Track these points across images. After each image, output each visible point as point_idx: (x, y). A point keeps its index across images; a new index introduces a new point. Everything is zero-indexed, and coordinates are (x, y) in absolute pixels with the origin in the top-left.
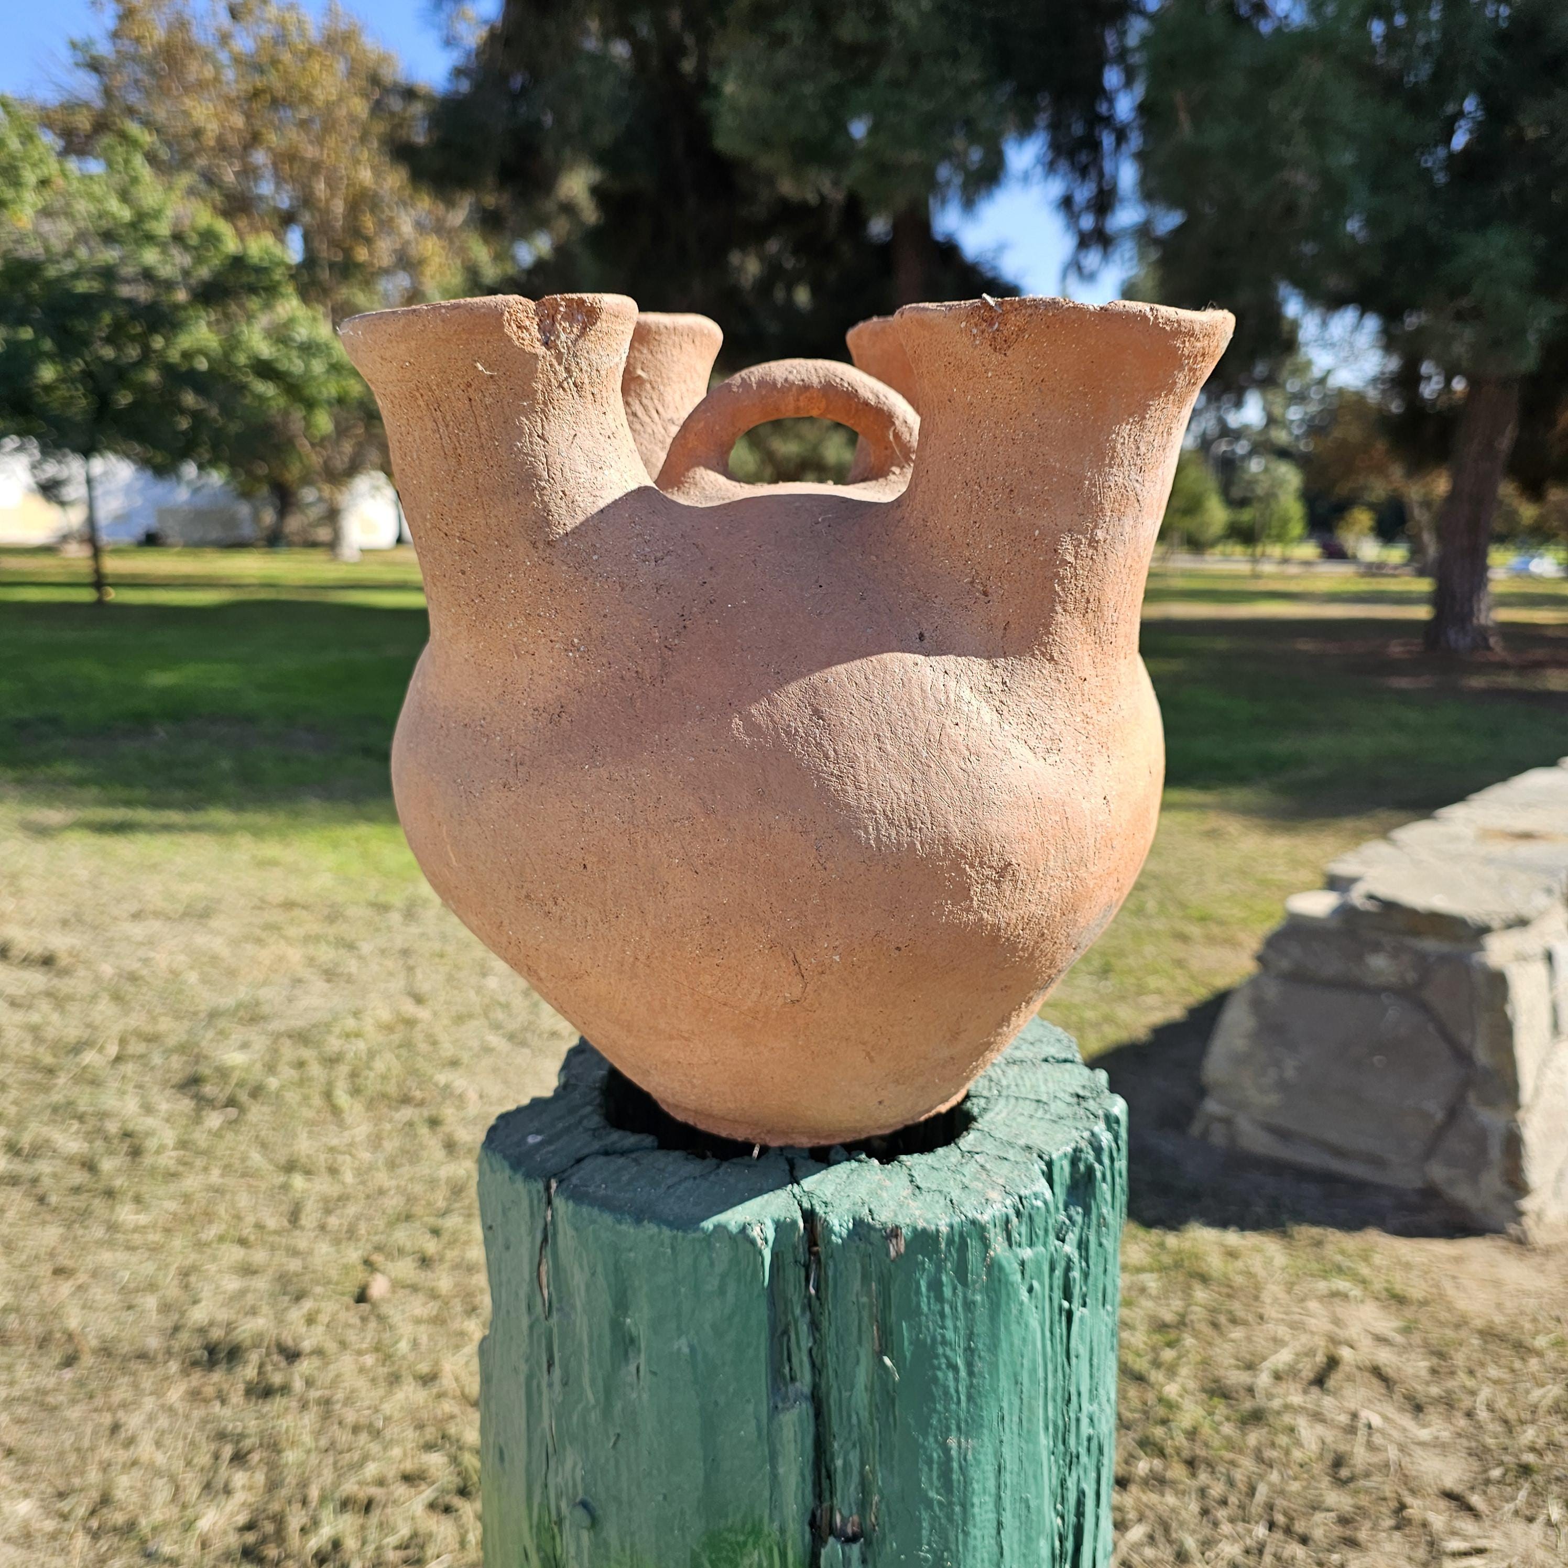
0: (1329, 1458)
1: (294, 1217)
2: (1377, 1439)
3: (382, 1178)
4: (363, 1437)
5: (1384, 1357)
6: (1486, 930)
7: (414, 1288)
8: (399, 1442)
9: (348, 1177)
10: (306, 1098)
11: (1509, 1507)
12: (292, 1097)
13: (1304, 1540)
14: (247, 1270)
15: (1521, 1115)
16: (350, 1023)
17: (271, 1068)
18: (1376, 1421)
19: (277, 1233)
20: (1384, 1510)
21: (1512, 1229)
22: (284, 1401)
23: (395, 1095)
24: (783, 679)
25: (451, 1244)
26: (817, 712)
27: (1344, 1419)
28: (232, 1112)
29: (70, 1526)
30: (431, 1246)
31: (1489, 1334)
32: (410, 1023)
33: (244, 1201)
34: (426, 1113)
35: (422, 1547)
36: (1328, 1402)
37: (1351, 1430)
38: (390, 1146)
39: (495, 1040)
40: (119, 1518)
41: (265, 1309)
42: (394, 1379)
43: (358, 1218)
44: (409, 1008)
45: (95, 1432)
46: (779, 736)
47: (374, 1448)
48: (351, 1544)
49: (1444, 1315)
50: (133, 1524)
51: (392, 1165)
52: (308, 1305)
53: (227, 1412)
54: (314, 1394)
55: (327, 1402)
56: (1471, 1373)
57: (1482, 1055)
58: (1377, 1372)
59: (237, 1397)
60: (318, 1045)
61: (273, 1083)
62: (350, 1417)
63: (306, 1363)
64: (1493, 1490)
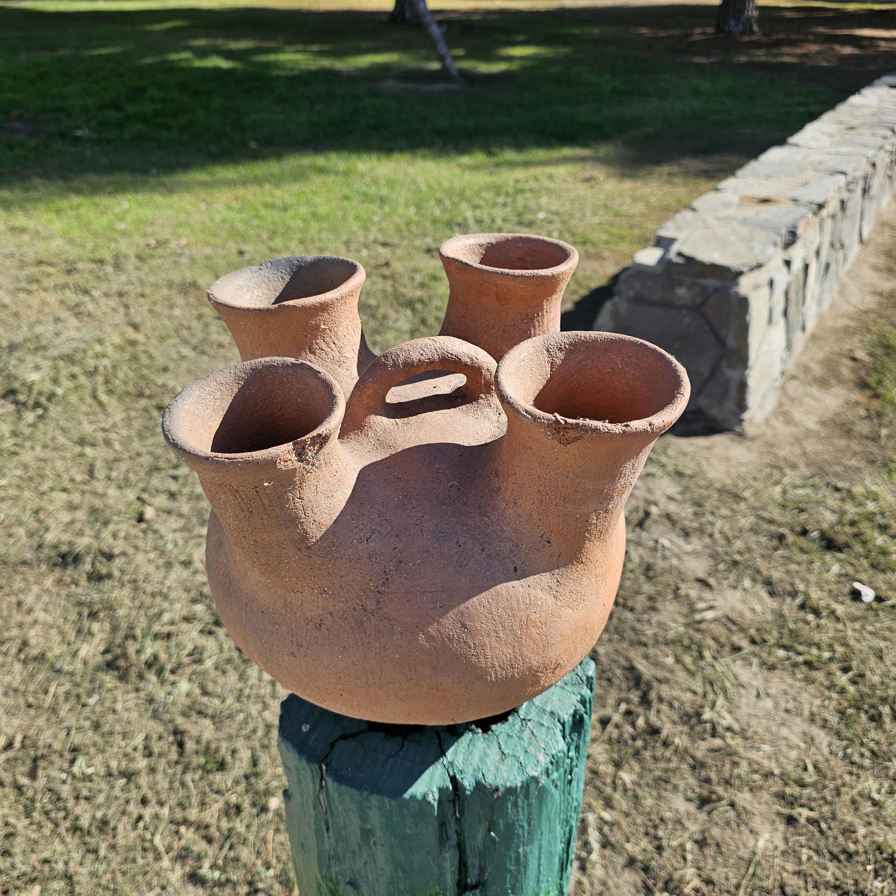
0: (644, 567)
1: (91, 472)
2: (667, 553)
3: (136, 445)
4: (158, 599)
5: (672, 508)
6: (740, 273)
7: (169, 512)
8: (178, 600)
9: (117, 446)
10: (82, 399)
11: (725, 582)
12: (73, 399)
13: (632, 610)
14: (72, 507)
15: (747, 372)
16: (98, 348)
17: (55, 381)
18: (667, 543)
19: (84, 483)
20: (669, 591)
21: (738, 429)
22: (110, 582)
23: (133, 393)
24: (445, 609)
25: (184, 485)
26: (464, 626)
27: (651, 544)
28: (40, 411)
29: (9, 659)
30: (174, 487)
31: (722, 491)
32: (133, 343)
33: (59, 464)
34: (154, 403)
35: (201, 654)
36: (644, 535)
37: (654, 549)
38: (137, 424)
39: (186, 351)
40: (35, 652)
41: (88, 531)
42: (169, 565)
43: (128, 471)
44: (131, 333)
45: (9, 607)
46: (444, 640)
47: (166, 605)
48: (163, 656)
49: (702, 483)
50: (43, 655)
51: (141, 437)
52: (111, 527)
53: (80, 590)
54: (127, 578)
55: (135, 581)
56: (713, 513)
57: (731, 342)
58: (668, 516)
59: (83, 582)
60: (80, 363)
61: (60, 391)
62: (149, 588)
63: (117, 560)
64: (719, 575)
